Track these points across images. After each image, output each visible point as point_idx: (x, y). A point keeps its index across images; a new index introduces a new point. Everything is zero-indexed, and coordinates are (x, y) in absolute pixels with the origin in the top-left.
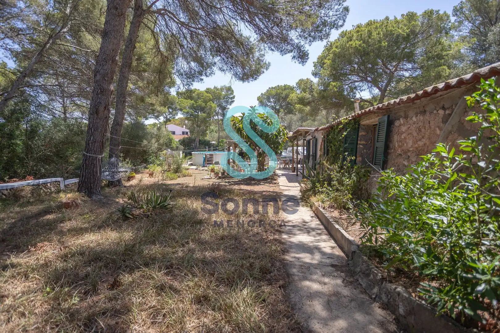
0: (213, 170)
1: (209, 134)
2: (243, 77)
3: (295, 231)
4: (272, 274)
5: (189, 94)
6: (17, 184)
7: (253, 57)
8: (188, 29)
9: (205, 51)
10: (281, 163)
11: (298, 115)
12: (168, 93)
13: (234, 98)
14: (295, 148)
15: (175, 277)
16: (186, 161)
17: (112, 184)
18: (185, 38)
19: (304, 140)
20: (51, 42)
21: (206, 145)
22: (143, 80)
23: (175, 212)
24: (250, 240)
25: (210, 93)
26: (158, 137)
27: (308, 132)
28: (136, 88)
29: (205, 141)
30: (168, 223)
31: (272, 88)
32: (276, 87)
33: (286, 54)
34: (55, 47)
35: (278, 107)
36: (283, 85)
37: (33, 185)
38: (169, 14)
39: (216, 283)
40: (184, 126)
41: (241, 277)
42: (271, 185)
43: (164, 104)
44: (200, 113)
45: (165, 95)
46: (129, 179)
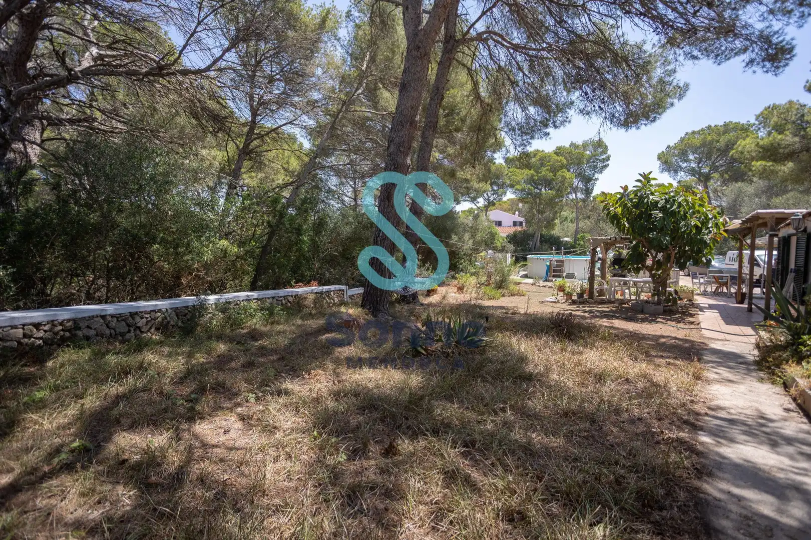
0: (561, 289)
1: (558, 225)
2: (626, 119)
3: (735, 432)
4: (664, 513)
5: (524, 160)
6: (301, 290)
7: (649, 79)
8: (525, 54)
9: (554, 85)
10: (710, 283)
11: (760, 183)
12: (492, 160)
13: (608, 160)
14: (747, 252)
15: (476, 463)
16: (517, 269)
17: (403, 301)
18: (520, 69)
19: (772, 236)
20: (344, 109)
21: (553, 244)
22: (454, 143)
23: (490, 354)
24: (622, 430)
25: (562, 155)
26: (474, 231)
27: (786, 219)
28: (444, 158)
29: (552, 237)
30: (476, 372)
31: (694, 132)
32: (702, 130)
33: (729, 59)
34: (349, 116)
35: (705, 170)
36: (722, 124)
37: (316, 293)
38: (494, 37)
39: (542, 495)
40: (517, 213)
41: (594, 498)
42: (681, 325)
43: (484, 179)
44: (543, 190)
45: (485, 165)
46: (430, 293)
